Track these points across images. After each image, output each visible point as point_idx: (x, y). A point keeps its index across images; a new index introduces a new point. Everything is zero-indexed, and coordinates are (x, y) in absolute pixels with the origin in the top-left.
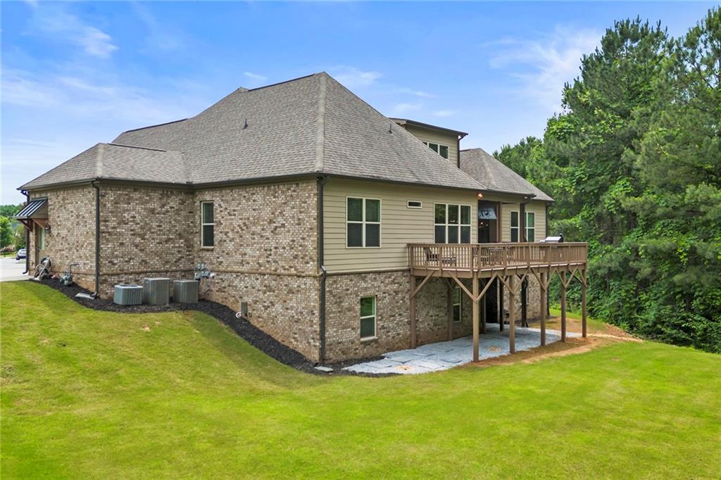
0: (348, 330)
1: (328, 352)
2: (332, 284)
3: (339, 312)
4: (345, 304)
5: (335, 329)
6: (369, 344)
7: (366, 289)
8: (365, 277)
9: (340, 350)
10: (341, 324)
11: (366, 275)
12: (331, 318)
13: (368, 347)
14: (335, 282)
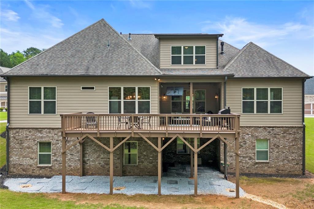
0: (28, 159)
1: (12, 169)
2: (15, 133)
3: (21, 148)
4: (25, 145)
5: (17, 157)
6: (44, 169)
7: (42, 137)
8: (41, 131)
9: (21, 169)
10: (22, 155)
11: (42, 129)
12: (14, 151)
13: (43, 170)
14: (17, 132)
